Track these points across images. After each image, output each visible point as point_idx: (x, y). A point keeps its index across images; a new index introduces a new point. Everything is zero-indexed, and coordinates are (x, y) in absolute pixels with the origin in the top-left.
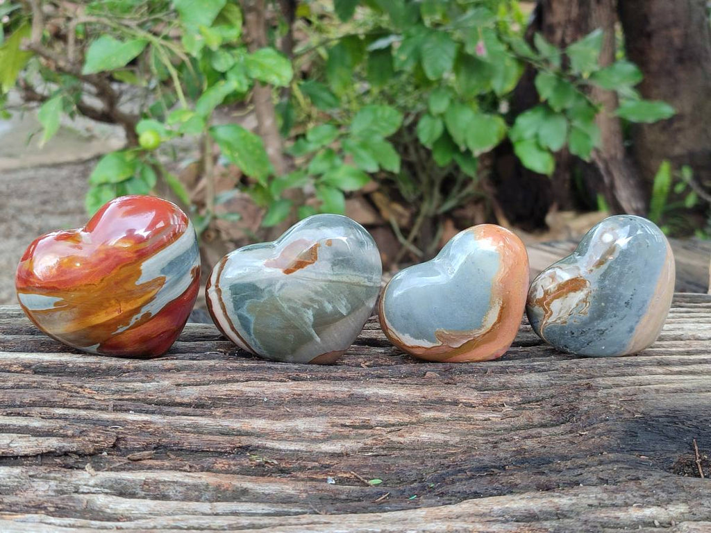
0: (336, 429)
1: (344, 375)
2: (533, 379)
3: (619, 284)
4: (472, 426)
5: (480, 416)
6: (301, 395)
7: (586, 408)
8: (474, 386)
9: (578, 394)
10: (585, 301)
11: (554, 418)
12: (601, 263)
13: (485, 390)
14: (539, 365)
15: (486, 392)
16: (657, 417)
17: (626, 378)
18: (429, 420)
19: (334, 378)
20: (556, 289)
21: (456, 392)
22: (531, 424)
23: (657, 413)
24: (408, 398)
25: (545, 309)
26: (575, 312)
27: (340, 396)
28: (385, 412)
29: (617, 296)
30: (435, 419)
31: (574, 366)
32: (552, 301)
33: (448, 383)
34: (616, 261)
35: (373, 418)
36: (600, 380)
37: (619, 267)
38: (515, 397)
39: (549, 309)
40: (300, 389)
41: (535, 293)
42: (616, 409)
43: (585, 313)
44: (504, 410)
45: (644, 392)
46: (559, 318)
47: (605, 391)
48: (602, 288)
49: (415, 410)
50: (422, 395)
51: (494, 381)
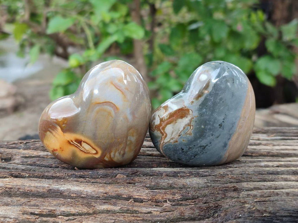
0: (26, 216)
1: (54, 175)
2: (195, 182)
3: (213, 112)
4: (133, 218)
5: (144, 210)
6: (11, 188)
7: (227, 206)
8: (148, 185)
9: (225, 195)
10: (189, 125)
11: (202, 213)
12: (199, 96)
13: (156, 189)
14: (203, 171)
15: (156, 191)
16: (282, 216)
17: (265, 183)
18: (102, 212)
19: (47, 176)
20: (168, 117)
21: (132, 190)
22: (183, 217)
23: (283, 213)
24: (93, 193)
25: (161, 132)
26: (183, 133)
27: (41, 190)
28: (68, 204)
29: (212, 120)
30: (107, 211)
31: (229, 173)
32: (166, 126)
33: (130, 183)
34: (210, 94)
35: (58, 208)
36: (245, 185)
37: (212, 98)
38: (177, 195)
39: (164, 132)
40: (11, 184)
41: (154, 121)
42: (249, 208)
43: (190, 134)
44: (165, 206)
45: (278, 194)
46: (172, 139)
47: (246, 193)
48: (201, 115)
49: (93, 204)
50: (104, 192)
51: (165, 182)
